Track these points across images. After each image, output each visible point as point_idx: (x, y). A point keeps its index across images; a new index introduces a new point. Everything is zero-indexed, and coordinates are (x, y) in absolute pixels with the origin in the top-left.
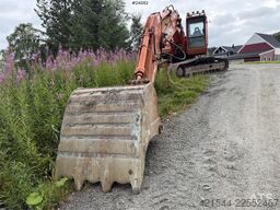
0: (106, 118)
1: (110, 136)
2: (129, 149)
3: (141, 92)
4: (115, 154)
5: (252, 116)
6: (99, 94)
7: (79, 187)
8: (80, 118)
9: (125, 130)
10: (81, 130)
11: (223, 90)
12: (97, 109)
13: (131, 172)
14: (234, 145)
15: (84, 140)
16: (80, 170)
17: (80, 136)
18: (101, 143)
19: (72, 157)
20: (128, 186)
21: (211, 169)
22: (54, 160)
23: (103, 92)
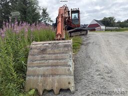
0: (53, 56)
1: (57, 65)
2: (67, 72)
3: (70, 43)
4: (60, 75)
5: (106, 54)
6: (47, 45)
7: (41, 93)
8: (38, 57)
9: (64, 62)
10: (40, 63)
11: (89, 43)
12: (48, 52)
13: (69, 83)
14: (106, 67)
15: (42, 68)
16: (41, 85)
17: (39, 67)
18: (52, 69)
19: (35, 78)
20: (68, 90)
21: (102, 78)
22: (25, 80)
23: (49, 44)
